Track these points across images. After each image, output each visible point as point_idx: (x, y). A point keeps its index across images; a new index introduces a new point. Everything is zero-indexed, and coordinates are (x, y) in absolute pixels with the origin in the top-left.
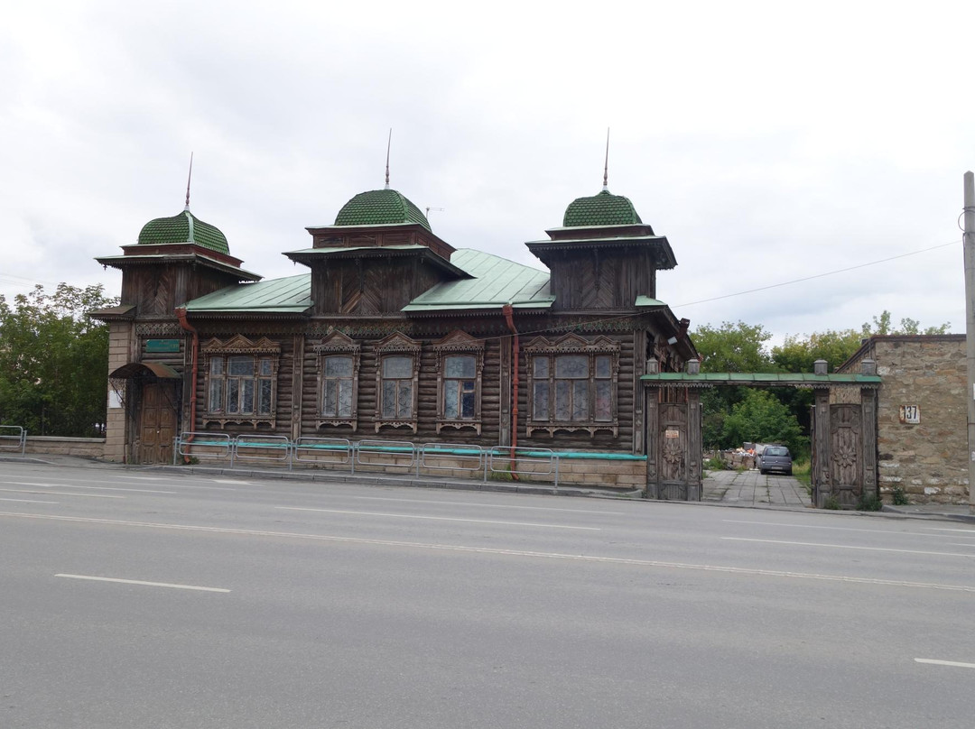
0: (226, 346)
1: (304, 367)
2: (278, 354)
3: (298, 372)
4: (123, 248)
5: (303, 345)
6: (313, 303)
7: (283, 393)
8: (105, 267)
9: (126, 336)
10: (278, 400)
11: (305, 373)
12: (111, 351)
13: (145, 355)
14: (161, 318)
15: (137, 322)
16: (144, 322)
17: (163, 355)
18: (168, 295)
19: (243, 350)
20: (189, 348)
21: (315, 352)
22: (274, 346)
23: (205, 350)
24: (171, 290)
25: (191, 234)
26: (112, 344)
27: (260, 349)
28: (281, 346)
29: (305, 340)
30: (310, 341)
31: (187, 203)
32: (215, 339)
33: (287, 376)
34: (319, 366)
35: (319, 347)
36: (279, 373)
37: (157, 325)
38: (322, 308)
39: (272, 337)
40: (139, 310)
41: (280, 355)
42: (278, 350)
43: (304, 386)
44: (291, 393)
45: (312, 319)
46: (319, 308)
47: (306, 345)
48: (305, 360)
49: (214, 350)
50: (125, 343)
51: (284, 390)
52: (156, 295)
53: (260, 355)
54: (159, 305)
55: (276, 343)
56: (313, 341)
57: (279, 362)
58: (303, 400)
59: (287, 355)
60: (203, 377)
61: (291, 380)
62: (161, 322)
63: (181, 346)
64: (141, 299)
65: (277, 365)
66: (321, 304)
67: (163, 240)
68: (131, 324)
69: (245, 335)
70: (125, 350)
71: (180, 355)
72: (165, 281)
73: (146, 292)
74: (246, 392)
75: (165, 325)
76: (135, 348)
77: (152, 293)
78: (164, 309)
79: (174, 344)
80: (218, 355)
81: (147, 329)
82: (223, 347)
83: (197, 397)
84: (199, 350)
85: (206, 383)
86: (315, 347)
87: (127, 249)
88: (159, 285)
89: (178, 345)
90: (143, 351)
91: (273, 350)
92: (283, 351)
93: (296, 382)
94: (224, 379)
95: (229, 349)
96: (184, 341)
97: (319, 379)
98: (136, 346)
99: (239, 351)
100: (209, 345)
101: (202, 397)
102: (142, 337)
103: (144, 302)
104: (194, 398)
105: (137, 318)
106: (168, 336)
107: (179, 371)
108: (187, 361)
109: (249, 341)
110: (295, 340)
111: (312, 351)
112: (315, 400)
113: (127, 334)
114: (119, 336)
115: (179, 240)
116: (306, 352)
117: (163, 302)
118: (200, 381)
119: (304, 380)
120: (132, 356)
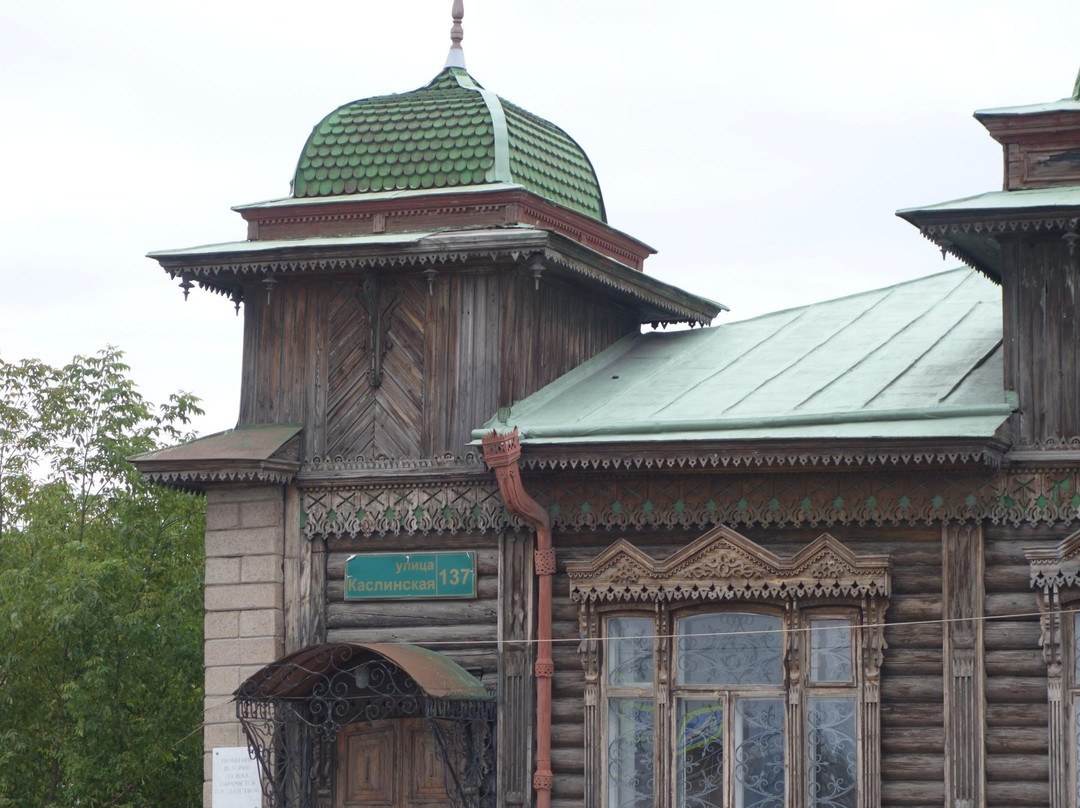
0: (669, 574)
1: (989, 648)
2: (879, 598)
3: (964, 670)
4: (247, 213)
5: (978, 564)
6: (1012, 401)
7: (904, 751)
8: (186, 286)
9: (268, 540)
10: (886, 778)
11: (991, 673)
12: (212, 598)
13: (342, 611)
14: (402, 468)
15: (304, 488)
16: (336, 487)
17: (413, 610)
18: (424, 386)
19: (739, 587)
20: (515, 584)
21: (1038, 590)
22: (865, 571)
23: (585, 589)
24: (437, 364)
25: (502, 152)
26: (216, 571)
27: (809, 581)
28: (893, 570)
29: (989, 541)
30: (1005, 548)
31: (457, 38)
32: (623, 545)
33: (917, 685)
34: (1053, 646)
35: (1052, 569)
36: (886, 672)
37: (387, 499)
38: (1051, 419)
39: (855, 534)
40: (314, 441)
41: (888, 606)
42: (884, 584)
43: (989, 725)
44: (939, 752)
45: (1017, 464)
46: (1038, 422)
47: (991, 562)
48: (991, 620)
49: (619, 589)
50: (268, 568)
51: (907, 738)
52: (376, 385)
53: (809, 606)
54: (391, 422)
55: (874, 558)
56: (1025, 549)
57: (887, 632)
58: (991, 778)
59: (912, 604)
60: (580, 694)
61: (938, 699)
62: (400, 485)
63: (481, 574)
64: (320, 404)
65: (879, 642)
66: (1049, 403)
67: (394, 181)
68: (285, 498)
69: (741, 528)
70: (267, 596)
71: (477, 609)
72: (413, 333)
73: (338, 375)
74: (746, 747)
75: (417, 497)
76: (302, 584)
77: (360, 379)
78: (411, 437)
79: (454, 570)
80: (635, 607)
81: (346, 514)
82: (657, 577)
83: (557, 769)
84: (558, 592)
85: (589, 717)
86: (1034, 569)
87: (260, 218)
88: (387, 347)
89: (470, 573)
90: (332, 598)
91: (864, 583)
92: (899, 590)
93: (959, 708)
94: (662, 698)
95: (679, 585)
96: (493, 557)
97: (1055, 694)
98: (306, 579)
99: (721, 590)
100: (602, 568)
101: (578, 771)
102: (328, 544)
103: (334, 413)
104: (544, 773)
105: (309, 473)
106: (430, 540)
107: (479, 673)
108: (509, 631)
109: (761, 551)
110: (948, 545)
111: (1023, 586)
112: (1044, 778)
113: (272, 533)
114: (243, 541)
115: (455, 176)
116: (991, 589)
117: (406, 411)
118: (566, 707)
119: (991, 699)
120: (292, 617)
